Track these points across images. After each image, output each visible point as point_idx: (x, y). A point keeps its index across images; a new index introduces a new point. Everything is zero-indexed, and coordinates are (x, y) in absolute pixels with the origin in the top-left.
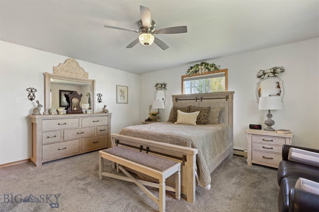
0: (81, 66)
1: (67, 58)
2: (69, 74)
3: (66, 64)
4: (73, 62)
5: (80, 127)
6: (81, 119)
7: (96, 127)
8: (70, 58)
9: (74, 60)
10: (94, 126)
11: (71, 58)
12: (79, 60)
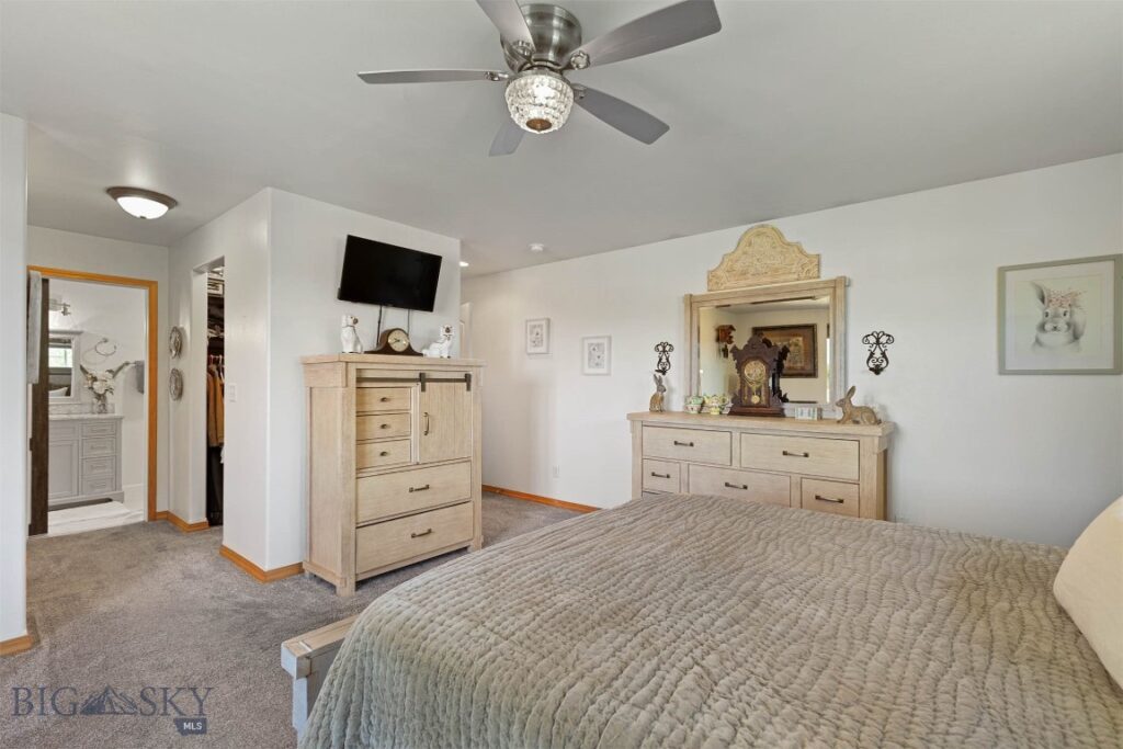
0: (789, 238)
1: (743, 229)
2: (749, 282)
3: (740, 252)
4: (758, 235)
5: (736, 464)
6: (736, 435)
7: (796, 478)
8: (750, 226)
9: (763, 226)
10: (789, 474)
11: (753, 225)
12: (781, 220)
